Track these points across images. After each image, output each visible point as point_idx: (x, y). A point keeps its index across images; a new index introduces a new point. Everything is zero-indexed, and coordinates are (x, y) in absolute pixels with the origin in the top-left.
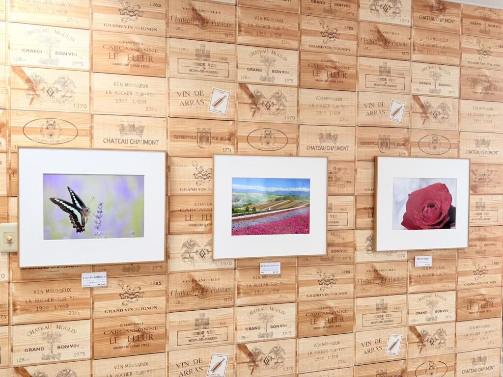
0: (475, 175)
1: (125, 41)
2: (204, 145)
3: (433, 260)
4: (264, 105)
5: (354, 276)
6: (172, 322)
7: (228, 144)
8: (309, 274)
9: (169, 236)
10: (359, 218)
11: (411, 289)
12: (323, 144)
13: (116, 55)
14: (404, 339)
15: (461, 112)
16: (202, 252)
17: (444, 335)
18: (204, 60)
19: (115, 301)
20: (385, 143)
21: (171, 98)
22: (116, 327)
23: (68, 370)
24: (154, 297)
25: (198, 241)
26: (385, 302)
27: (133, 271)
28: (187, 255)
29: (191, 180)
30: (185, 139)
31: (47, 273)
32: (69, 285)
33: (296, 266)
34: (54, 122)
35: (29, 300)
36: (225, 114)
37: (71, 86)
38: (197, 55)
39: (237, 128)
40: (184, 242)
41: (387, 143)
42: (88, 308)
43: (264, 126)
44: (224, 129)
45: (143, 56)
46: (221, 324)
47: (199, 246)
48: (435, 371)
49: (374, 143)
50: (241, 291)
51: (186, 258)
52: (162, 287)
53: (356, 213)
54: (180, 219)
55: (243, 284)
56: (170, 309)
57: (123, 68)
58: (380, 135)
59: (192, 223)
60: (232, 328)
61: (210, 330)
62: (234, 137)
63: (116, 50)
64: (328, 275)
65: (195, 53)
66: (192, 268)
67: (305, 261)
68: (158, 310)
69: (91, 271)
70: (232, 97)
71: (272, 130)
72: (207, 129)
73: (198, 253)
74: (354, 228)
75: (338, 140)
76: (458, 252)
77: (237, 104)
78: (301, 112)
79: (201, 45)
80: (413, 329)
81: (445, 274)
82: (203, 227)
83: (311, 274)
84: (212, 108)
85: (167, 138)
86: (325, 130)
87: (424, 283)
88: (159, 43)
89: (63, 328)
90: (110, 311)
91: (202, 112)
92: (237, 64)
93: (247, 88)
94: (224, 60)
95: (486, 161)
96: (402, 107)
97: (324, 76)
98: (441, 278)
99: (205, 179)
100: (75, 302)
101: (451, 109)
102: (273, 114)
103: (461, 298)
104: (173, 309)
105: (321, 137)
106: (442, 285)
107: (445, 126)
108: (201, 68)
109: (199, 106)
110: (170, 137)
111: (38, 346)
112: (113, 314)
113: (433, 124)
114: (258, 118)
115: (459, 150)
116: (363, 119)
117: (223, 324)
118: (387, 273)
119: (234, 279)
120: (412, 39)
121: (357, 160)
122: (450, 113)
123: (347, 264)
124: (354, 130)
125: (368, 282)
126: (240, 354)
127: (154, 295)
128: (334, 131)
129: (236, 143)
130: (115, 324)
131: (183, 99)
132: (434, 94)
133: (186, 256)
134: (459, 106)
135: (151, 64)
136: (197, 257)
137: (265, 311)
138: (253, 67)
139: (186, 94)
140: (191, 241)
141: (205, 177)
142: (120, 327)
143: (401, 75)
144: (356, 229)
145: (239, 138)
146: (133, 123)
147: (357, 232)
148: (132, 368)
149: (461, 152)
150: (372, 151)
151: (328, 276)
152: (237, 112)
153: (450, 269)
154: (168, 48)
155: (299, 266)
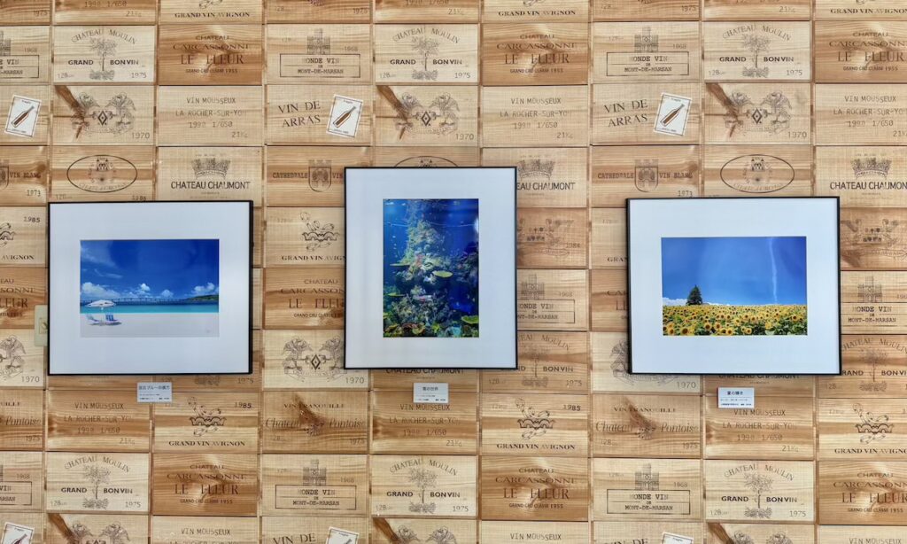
0: (854, 231)
5: (589, 416)
6: (268, 469)
18: (320, 53)
22: (184, 467)
26: (653, 471)
28: (292, 364)
29: (300, 242)
42: (146, 436)
47: (311, 350)
50: (380, 428)
52: (252, 412)
53: (591, 301)
56: (265, 448)
59: (300, 311)
66: (299, 385)
68: (246, 447)
74: (588, 329)
83: (505, 407)
85: (263, 178)
95: (882, 203)
104: (269, 448)
106: (780, 447)
109: (312, 125)
115: (814, 182)
117: (349, 481)
119: (369, 407)
127: (241, 424)
141: (321, 238)
142: (190, 470)
147: (594, 336)
153: (798, 418)
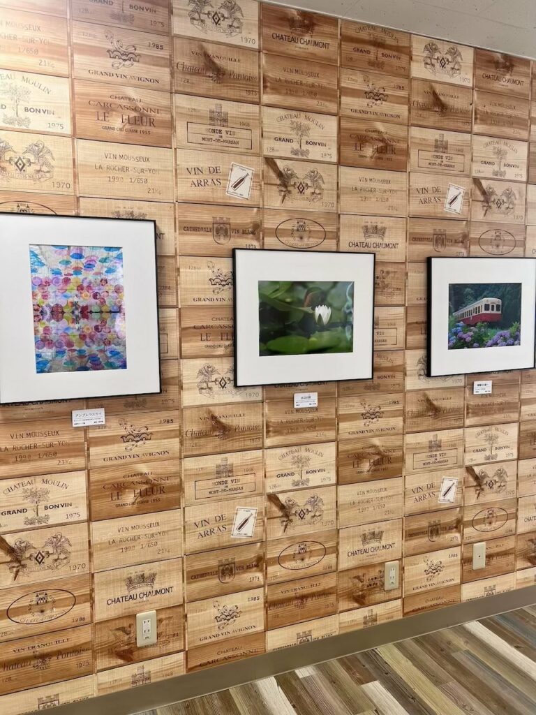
1: (117, 96)
2: (222, 240)
4: (296, 187)
7: (252, 239)
8: (351, 406)
9: (181, 360)
10: (411, 335)
11: (468, 422)
12: (368, 241)
13: (106, 115)
14: (460, 483)
15: (529, 200)
16: (223, 381)
17: (505, 476)
19: (116, 445)
20: (440, 239)
21: (179, 176)
23: (59, 537)
24: (165, 439)
25: (216, 367)
27: (138, 406)
30: (198, 232)
31: (26, 411)
32: (57, 427)
33: (336, 396)
34: (28, 207)
35: (4, 447)
36: (247, 199)
37: (48, 157)
38: (211, 119)
39: (263, 217)
40: (200, 368)
41: (443, 239)
43: (297, 216)
44: (246, 219)
45: (142, 118)
46: (247, 470)
48: (494, 519)
49: (428, 239)
51: (202, 389)
54: (195, 338)
55: (272, 421)
57: (117, 134)
58: (435, 230)
60: (261, 474)
61: (234, 478)
62: (259, 229)
63: (106, 109)
64: (373, 407)
67: (346, 387)
69: (85, 407)
70: (256, 176)
71: (306, 221)
72: (225, 219)
73: (217, 383)
75: (386, 235)
76: (521, 374)
77: (263, 185)
78: (342, 198)
79: (217, 104)
80: (470, 470)
81: (506, 403)
82: (223, 348)
84: (231, 190)
86: (371, 221)
87: (483, 415)
88: (161, 100)
89: (50, 482)
90: (111, 459)
91: (218, 196)
92: (262, 132)
93: (275, 164)
94: (245, 125)
96: (460, 193)
97: (369, 151)
98: (503, 408)
99: (224, 285)
100: (64, 448)
101: (517, 196)
102: (307, 199)
103: (524, 431)
105: (366, 230)
107: (509, 219)
108: (216, 136)
110: (179, 230)
111: (19, 508)
112: (114, 462)
113: (496, 216)
114: (289, 204)
116: (415, 207)
118: (442, 402)
120: (473, 105)
121: (408, 261)
122: (516, 202)
123: (397, 392)
124: (405, 222)
125: (419, 415)
128: (381, 223)
129: (261, 238)
130: (117, 475)
131: (195, 178)
132: (498, 177)
133: (202, 387)
134: (526, 193)
135: (152, 129)
136: (216, 388)
137: (299, 454)
138: (283, 136)
139: (198, 170)
140: (208, 367)
143: (460, 152)
144: (406, 348)
145: (266, 231)
146: (131, 210)
148: (139, 530)
149: (527, 250)
150: (425, 249)
151: (373, 409)
152: (262, 196)
154: (174, 107)
155: (339, 396)
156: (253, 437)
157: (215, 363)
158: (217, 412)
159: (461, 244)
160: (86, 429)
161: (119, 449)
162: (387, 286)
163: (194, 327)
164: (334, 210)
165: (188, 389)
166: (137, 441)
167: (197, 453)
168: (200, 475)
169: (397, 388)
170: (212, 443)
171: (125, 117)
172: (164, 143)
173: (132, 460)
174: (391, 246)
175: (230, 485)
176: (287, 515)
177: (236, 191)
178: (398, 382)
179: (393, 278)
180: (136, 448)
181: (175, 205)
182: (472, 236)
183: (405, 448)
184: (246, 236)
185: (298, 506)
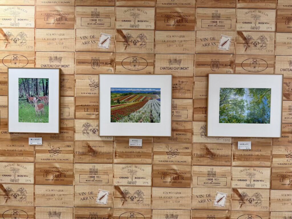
1: (53, 10)
2: (96, 67)
3: (252, 145)
4: (132, 42)
7: (110, 66)
8: (158, 148)
9: (75, 120)
10: (196, 114)
11: (234, 163)
12: (171, 66)
13: (48, 18)
14: (228, 197)
15: (277, 41)
16: (94, 130)
17: (260, 197)
19: (46, 154)
20: (215, 64)
21: (77, 41)
23: (23, 189)
24: (67, 154)
25: (91, 124)
27: (56, 138)
30: (84, 64)
32: (23, 144)
33: (152, 142)
34: (17, 56)
35: (4, 149)
36: (108, 49)
37: (25, 37)
38: (92, 15)
39: (115, 57)
40: (84, 124)
41: (217, 64)
43: (132, 55)
44: (107, 57)
45: (62, 18)
46: (105, 173)
49: (207, 65)
51: (84, 133)
54: (82, 110)
55: (118, 151)
57: (52, 25)
58: (212, 59)
60: (111, 175)
61: (98, 176)
62: (113, 62)
63: (48, 16)
64: (173, 149)
65: (91, 14)
67: (158, 139)
69: (34, 137)
70: (112, 38)
71: (137, 58)
72: (97, 58)
73: (91, 131)
75: (182, 63)
76: (273, 141)
77: (115, 42)
78: (157, 46)
79: (94, 9)
80: (235, 190)
81: (261, 155)
82: (95, 115)
84: (100, 45)
86: (173, 57)
87: (244, 160)
88: (70, 10)
89: (20, 166)
90: (44, 159)
91: (94, 48)
92: (116, 18)
93: (122, 32)
94: (108, 16)
96: (229, 40)
97: (172, 22)
98: (258, 158)
100: (26, 152)
101: (268, 39)
102: (138, 47)
103: (275, 173)
105: (170, 61)
107: (263, 52)
108: (94, 22)
110: (76, 63)
111: (9, 174)
112: (45, 161)
113: (253, 51)
114: (129, 50)
116: (200, 48)
118: (216, 151)
121: (195, 76)
122: (267, 43)
123: (186, 143)
125: (201, 156)
126: (116, 192)
128: (179, 57)
129: (114, 66)
130: (46, 167)
131: (84, 41)
132: (255, 30)
133: (84, 132)
134: (275, 38)
135: (66, 22)
136: (91, 133)
137: (131, 168)
138: (126, 19)
139: (85, 37)
140: (88, 123)
143: (228, 18)
144: (193, 120)
145: (117, 63)
146: (56, 56)
148: (55, 192)
149: (276, 70)
150: (206, 70)
152: (115, 47)
154: (76, 12)
155: (154, 142)
156: (108, 158)
157: (90, 122)
158: (91, 144)
159: (229, 67)
160: (34, 146)
161: (47, 155)
162: (182, 89)
163: (82, 105)
164: (152, 52)
165: (78, 133)
166: (55, 153)
167: (81, 162)
168: (82, 172)
169: (187, 140)
170: (88, 158)
171: (55, 18)
172: (71, 27)
173: (53, 161)
174: (184, 69)
175: (96, 179)
176: (124, 197)
177: (102, 46)
178: (188, 138)
179: (185, 84)
180: (54, 156)
181: (74, 53)
182: (237, 62)
183: (192, 173)
184: (107, 65)
185: (130, 194)
